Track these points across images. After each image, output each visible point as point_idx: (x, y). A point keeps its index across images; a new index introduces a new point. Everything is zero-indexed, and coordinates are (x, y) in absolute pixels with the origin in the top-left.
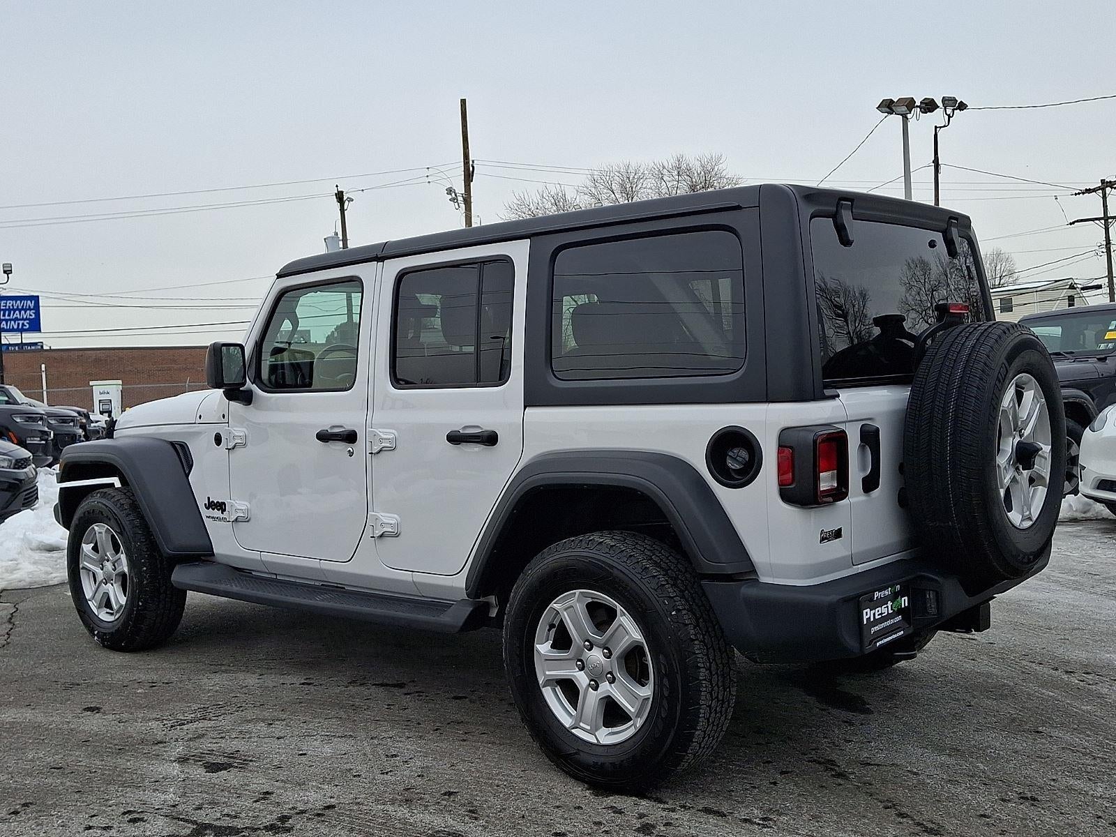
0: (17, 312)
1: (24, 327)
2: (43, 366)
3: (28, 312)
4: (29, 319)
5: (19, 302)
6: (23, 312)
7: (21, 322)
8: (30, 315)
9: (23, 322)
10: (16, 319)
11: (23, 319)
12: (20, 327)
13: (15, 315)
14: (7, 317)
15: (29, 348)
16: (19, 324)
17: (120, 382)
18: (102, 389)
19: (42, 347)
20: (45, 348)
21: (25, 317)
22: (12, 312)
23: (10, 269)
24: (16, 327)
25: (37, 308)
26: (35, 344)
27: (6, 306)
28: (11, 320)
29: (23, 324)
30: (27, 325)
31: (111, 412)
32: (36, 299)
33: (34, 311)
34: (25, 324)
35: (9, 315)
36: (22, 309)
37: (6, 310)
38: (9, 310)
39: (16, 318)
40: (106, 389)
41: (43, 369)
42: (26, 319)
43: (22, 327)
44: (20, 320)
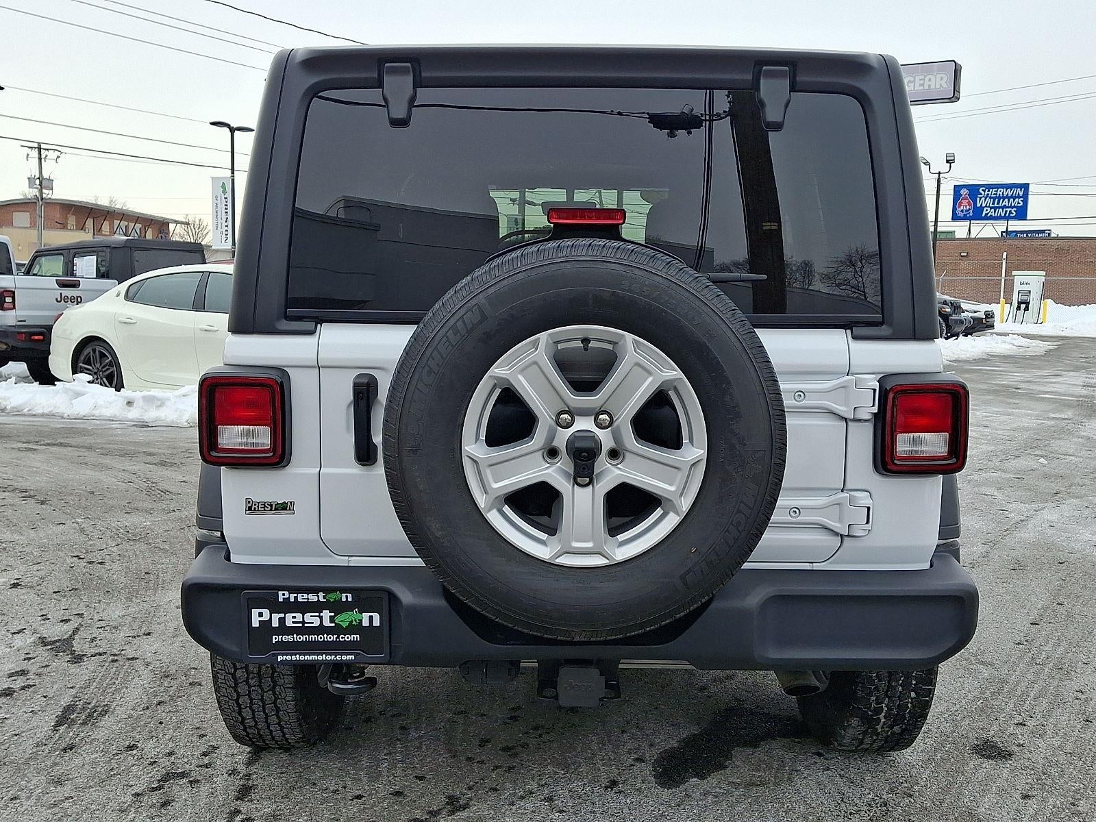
0: (1006, 200)
1: (1011, 215)
2: (1005, 254)
3: (1017, 200)
4: (1017, 207)
5: (1009, 190)
6: (1012, 200)
7: (1008, 210)
8: (1019, 203)
9: (1010, 209)
10: (1005, 207)
11: (1011, 207)
12: (1007, 215)
13: (1004, 203)
14: (996, 205)
15: (1037, 235)
16: (1006, 211)
17: (1043, 273)
18: (1023, 279)
19: (1049, 234)
20: (1053, 235)
21: (1013, 205)
22: (1002, 200)
23: (952, 158)
24: (1003, 215)
25: (1025, 197)
26: (1043, 232)
27: (996, 194)
28: (999, 208)
29: (1010, 211)
30: (1014, 213)
31: (1029, 303)
32: (1025, 187)
33: (1022, 199)
34: (1013, 212)
35: (998, 203)
36: (1012, 197)
37: (996, 197)
38: (999, 198)
39: (1005, 205)
40: (1026, 279)
41: (1004, 257)
42: (1014, 207)
43: (1009, 214)
44: (1008, 207)
